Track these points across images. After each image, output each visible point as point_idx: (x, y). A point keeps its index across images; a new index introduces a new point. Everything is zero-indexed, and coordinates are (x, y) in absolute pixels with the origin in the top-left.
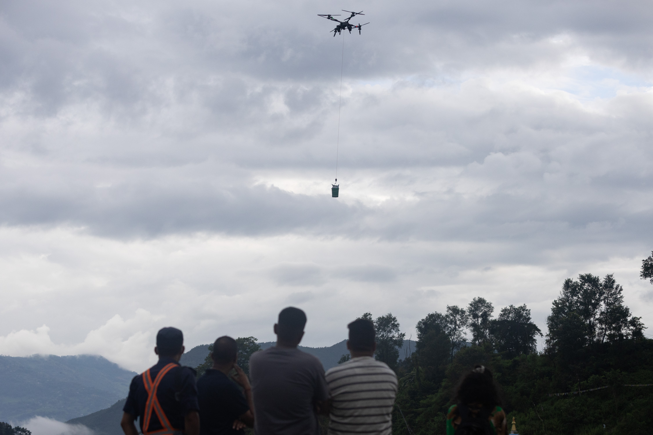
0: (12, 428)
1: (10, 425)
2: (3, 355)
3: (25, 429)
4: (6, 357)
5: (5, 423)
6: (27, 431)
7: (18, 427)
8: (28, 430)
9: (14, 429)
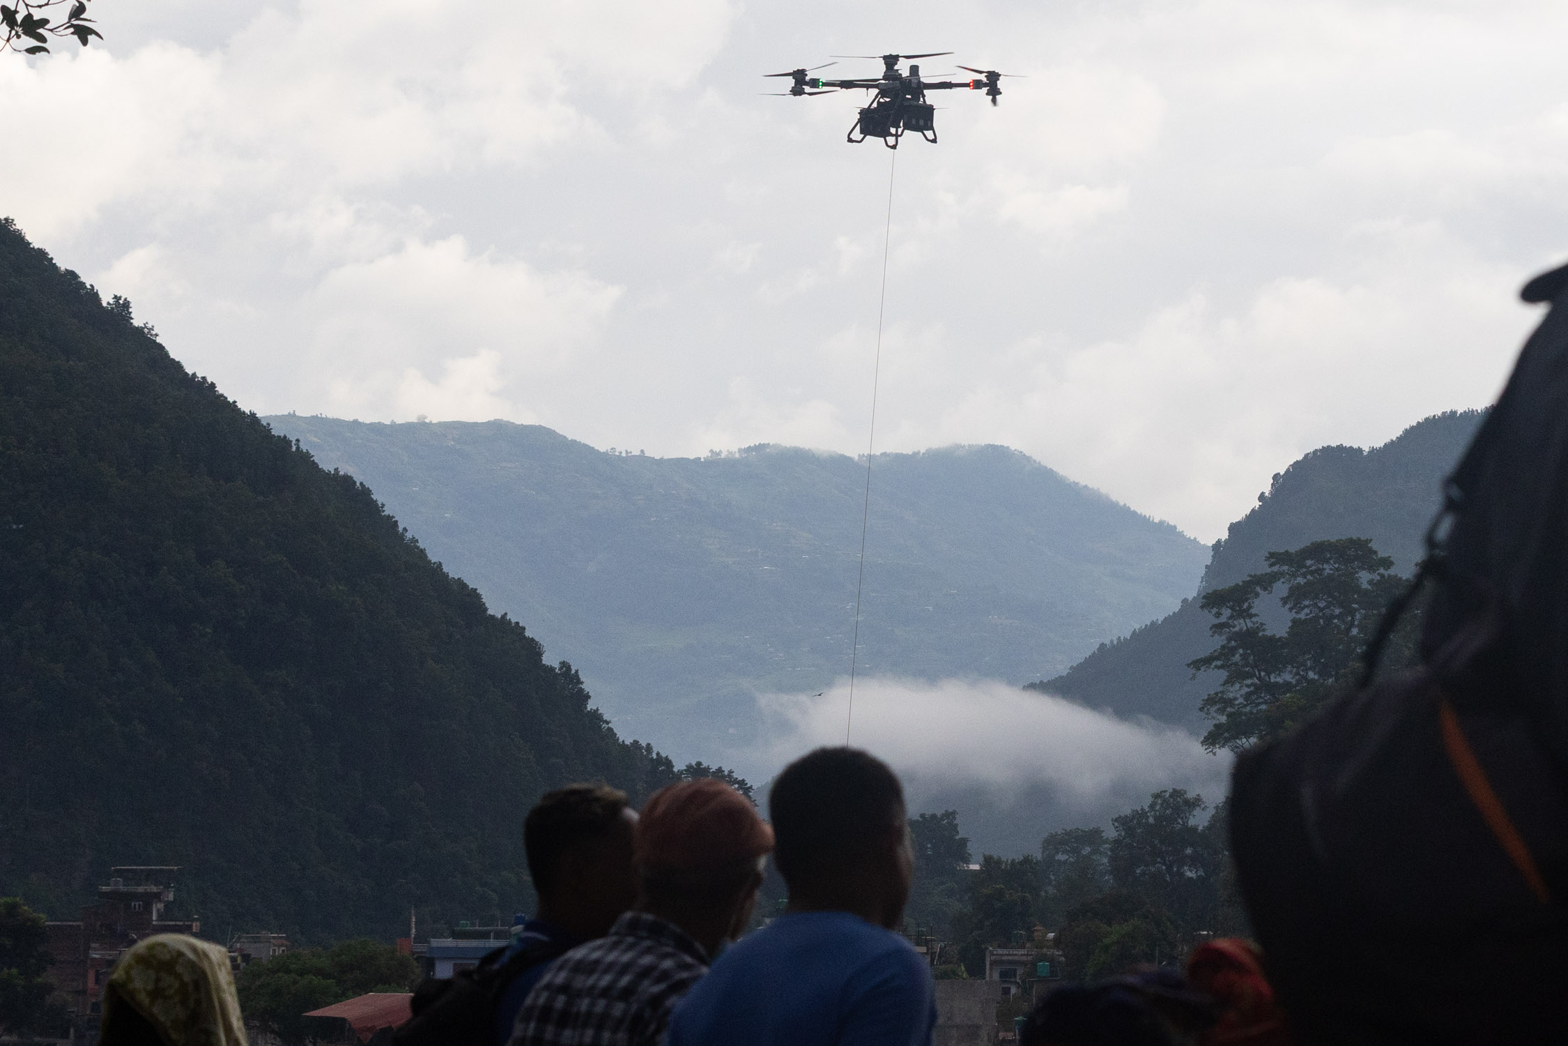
0: (675, 770)
1: (667, 758)
2: (618, 450)
3: (726, 773)
4: (629, 459)
5: (644, 745)
6: (736, 781)
7: (699, 764)
8: (740, 779)
9: (681, 772)
